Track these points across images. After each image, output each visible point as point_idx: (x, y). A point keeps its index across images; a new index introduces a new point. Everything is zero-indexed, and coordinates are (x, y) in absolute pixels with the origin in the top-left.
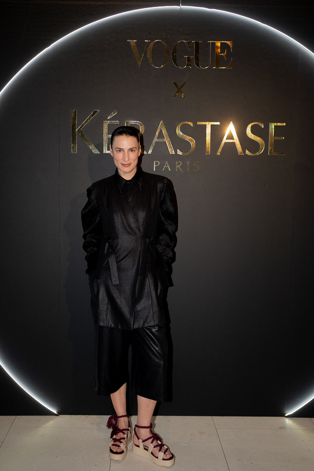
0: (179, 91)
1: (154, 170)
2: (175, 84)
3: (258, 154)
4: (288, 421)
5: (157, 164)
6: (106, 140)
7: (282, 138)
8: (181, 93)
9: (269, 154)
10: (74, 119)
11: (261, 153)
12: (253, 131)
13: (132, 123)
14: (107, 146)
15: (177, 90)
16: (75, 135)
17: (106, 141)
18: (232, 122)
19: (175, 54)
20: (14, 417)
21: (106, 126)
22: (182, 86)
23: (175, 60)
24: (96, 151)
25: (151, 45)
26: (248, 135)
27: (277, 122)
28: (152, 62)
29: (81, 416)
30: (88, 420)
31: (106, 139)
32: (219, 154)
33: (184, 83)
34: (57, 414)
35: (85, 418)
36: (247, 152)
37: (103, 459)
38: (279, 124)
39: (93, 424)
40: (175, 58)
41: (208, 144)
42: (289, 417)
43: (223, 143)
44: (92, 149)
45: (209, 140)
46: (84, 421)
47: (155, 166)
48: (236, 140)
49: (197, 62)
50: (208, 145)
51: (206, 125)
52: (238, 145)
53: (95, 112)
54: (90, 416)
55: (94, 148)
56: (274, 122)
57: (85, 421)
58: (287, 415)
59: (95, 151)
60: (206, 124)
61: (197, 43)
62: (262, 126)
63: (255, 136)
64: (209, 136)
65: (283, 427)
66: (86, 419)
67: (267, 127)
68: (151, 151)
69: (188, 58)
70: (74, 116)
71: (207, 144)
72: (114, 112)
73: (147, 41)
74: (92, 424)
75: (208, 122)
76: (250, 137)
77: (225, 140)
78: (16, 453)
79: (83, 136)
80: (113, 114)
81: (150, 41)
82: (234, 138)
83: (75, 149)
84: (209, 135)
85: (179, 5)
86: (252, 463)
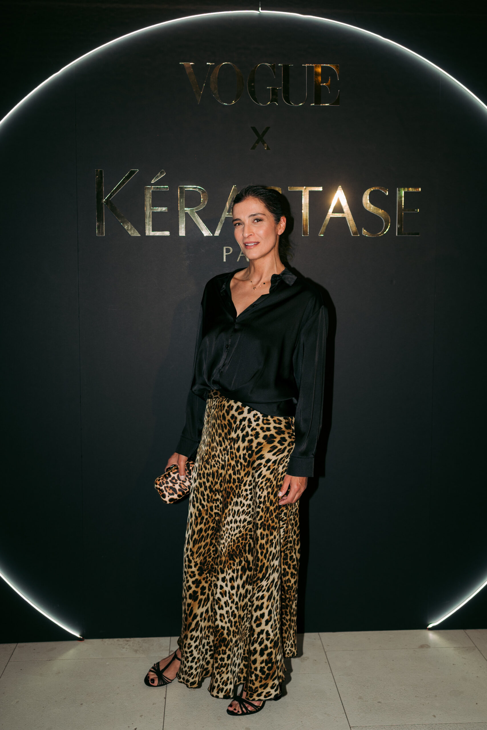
0: (261, 139)
1: (225, 260)
2: (254, 129)
3: (381, 234)
4: (432, 636)
5: (228, 251)
6: (150, 215)
7: (416, 210)
8: (264, 143)
9: (397, 235)
10: (100, 184)
11: (385, 233)
12: (372, 201)
13: (188, 189)
14: (151, 224)
15: (257, 138)
16: (102, 208)
17: (150, 217)
18: (340, 186)
19: (253, 84)
20: (13, 645)
21: (149, 193)
22: (265, 133)
23: (253, 94)
24: (134, 233)
25: (217, 71)
26: (365, 205)
27: (408, 187)
28: (218, 95)
29: (118, 640)
30: (129, 646)
31: (150, 213)
32: (322, 235)
33: (268, 128)
34: (81, 637)
35: (125, 642)
36: (364, 231)
37: (154, 705)
38: (411, 189)
39: (138, 652)
40: (253, 89)
41: (305, 220)
42: (434, 629)
43: (328, 218)
44: (128, 230)
45: (307, 214)
46: (123, 648)
47: (225, 254)
48: (348, 214)
49: (287, 95)
50: (305, 222)
51: (301, 192)
52: (351, 222)
53: (132, 173)
54: (132, 639)
55: (131, 227)
56: (404, 187)
57: (125, 647)
58: (430, 626)
59: (132, 232)
60: (301, 190)
61: (286, 68)
62: (386, 193)
63: (376, 208)
64: (307, 209)
65: (425, 646)
66: (126, 644)
67: (393, 194)
68: (219, 231)
69: (273, 90)
70: (100, 179)
71: (303, 221)
72: (161, 173)
73: (210, 64)
74: (136, 651)
75: (305, 187)
76: (368, 210)
77: (330, 214)
78: (17, 702)
79: (113, 209)
80: (160, 175)
81: (214, 64)
82: (345, 210)
83: (102, 230)
84: (306, 206)
85: (258, 10)
86: (380, 702)
